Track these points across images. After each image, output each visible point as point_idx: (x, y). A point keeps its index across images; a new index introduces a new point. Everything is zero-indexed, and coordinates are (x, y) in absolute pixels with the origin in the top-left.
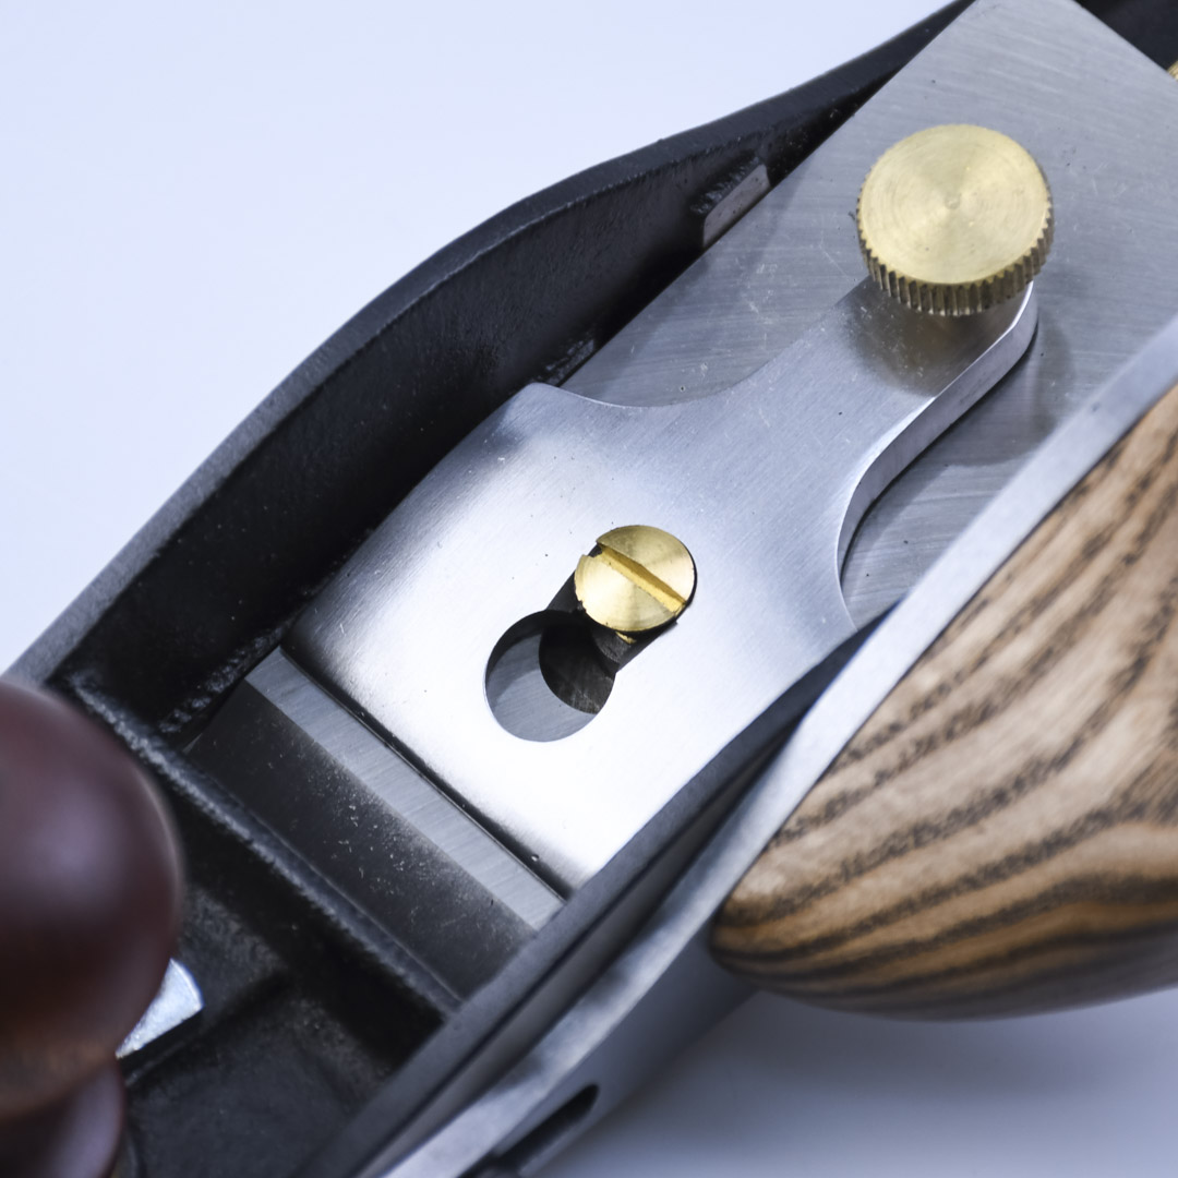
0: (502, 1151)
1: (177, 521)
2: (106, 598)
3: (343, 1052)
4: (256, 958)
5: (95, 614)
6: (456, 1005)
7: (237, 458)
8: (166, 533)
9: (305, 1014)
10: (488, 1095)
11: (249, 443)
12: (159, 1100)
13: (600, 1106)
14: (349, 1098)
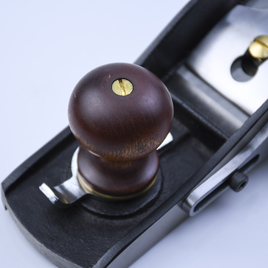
0: (239, 168)
1: (164, 35)
2: (149, 53)
3: (203, 149)
4: (183, 129)
5: (146, 56)
6: (229, 137)
7: (177, 21)
8: (161, 38)
9: (194, 142)
10: (240, 153)
11: (179, 18)
12: (164, 159)
13: (260, 159)
14: (205, 159)
